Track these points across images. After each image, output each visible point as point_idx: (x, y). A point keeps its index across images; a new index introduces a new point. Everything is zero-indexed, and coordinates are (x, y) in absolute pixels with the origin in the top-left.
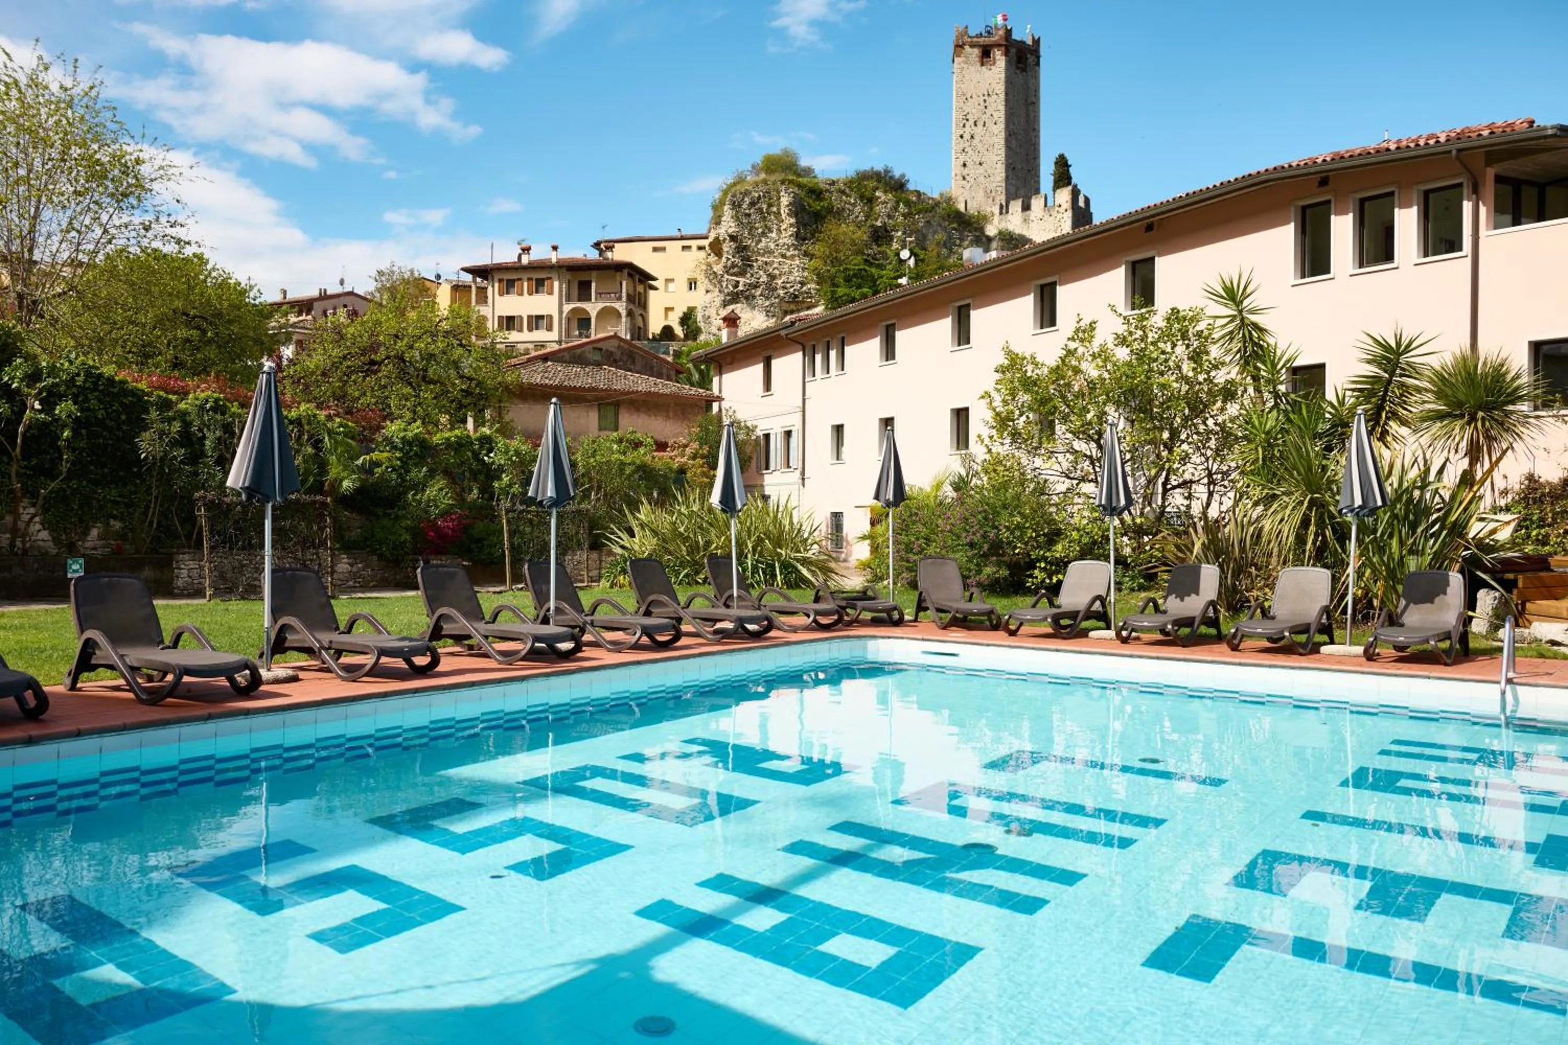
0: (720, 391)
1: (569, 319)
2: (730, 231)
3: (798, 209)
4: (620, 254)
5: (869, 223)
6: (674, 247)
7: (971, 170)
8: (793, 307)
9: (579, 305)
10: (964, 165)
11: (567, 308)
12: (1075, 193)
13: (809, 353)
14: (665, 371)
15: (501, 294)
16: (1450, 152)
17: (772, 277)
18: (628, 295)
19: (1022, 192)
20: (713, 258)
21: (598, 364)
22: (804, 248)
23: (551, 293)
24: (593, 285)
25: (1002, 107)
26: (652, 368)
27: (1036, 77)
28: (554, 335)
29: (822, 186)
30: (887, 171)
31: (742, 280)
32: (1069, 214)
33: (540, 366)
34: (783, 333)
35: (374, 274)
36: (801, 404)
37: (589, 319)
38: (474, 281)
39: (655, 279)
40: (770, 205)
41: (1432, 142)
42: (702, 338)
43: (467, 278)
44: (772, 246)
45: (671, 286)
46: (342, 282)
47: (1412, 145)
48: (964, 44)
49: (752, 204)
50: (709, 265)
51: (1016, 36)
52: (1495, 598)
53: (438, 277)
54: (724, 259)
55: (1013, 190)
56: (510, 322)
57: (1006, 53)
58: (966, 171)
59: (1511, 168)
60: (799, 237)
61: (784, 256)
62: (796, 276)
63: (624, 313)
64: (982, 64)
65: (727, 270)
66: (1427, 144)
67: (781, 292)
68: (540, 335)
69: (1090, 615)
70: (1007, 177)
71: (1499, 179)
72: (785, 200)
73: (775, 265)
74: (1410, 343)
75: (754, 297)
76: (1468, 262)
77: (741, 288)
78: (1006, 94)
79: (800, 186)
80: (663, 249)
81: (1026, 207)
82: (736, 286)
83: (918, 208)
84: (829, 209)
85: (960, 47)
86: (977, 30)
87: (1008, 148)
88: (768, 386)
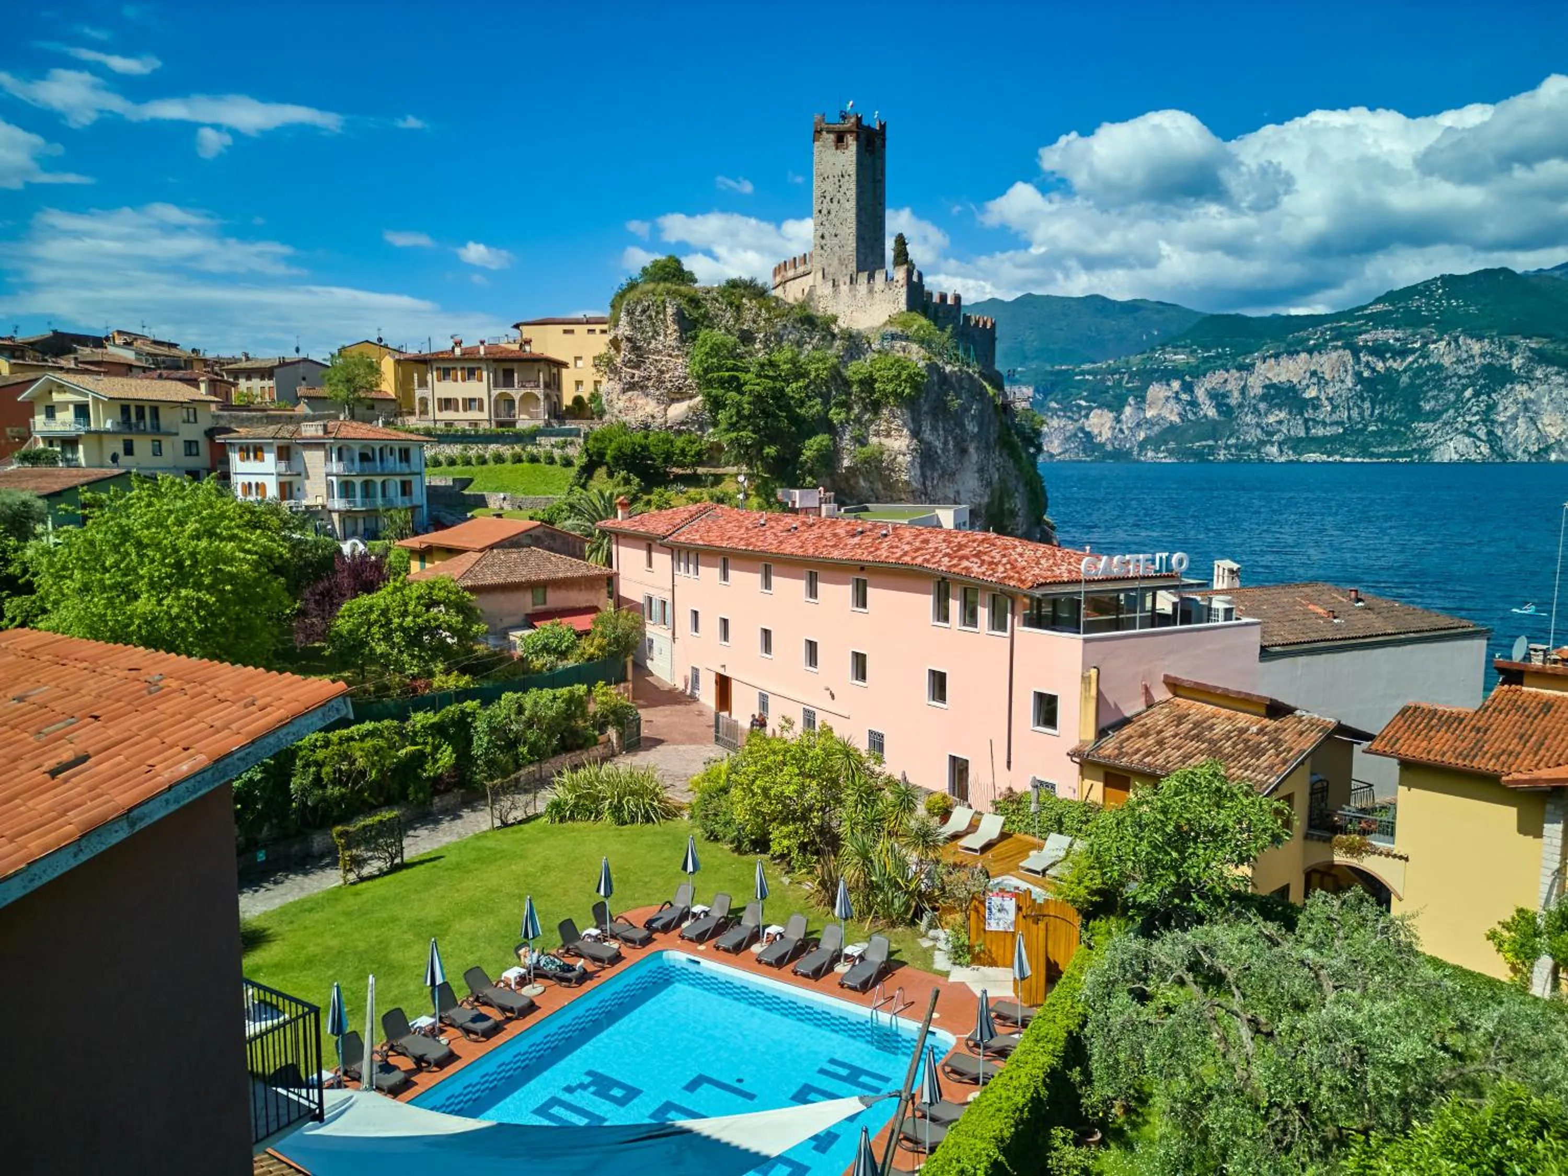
1: (496, 401)
2: (626, 333)
3: (680, 317)
4: (536, 347)
5: (737, 327)
6: (581, 330)
7: (828, 241)
8: (678, 396)
9: (504, 390)
10: (823, 237)
11: (495, 393)
12: (911, 269)
14: (577, 545)
15: (439, 380)
17: (662, 372)
18: (545, 381)
19: (869, 265)
20: (613, 351)
21: (530, 546)
22: (685, 348)
23: (481, 380)
24: (516, 375)
25: (853, 186)
26: (568, 544)
27: (883, 158)
28: (485, 415)
29: (700, 294)
30: (752, 280)
31: (637, 373)
32: (904, 289)
36: (671, 588)
37: (513, 401)
38: (416, 369)
40: (658, 313)
42: (607, 417)
44: (660, 347)
45: (580, 363)
46: (297, 350)
48: (822, 129)
49: (644, 312)
50: (609, 356)
51: (865, 122)
54: (622, 354)
55: (861, 261)
56: (447, 404)
57: (857, 139)
58: (824, 242)
60: (682, 340)
61: (670, 355)
62: (680, 372)
63: (542, 397)
64: (837, 148)
65: (624, 363)
67: (669, 384)
68: (473, 415)
70: (857, 249)
72: (670, 311)
73: (663, 363)
75: (647, 387)
77: (636, 379)
78: (858, 175)
79: (682, 296)
80: (572, 332)
81: (871, 277)
82: (632, 377)
83: (777, 312)
84: (705, 316)
85: (818, 132)
86: (833, 117)
87: (859, 222)
88: (650, 564)
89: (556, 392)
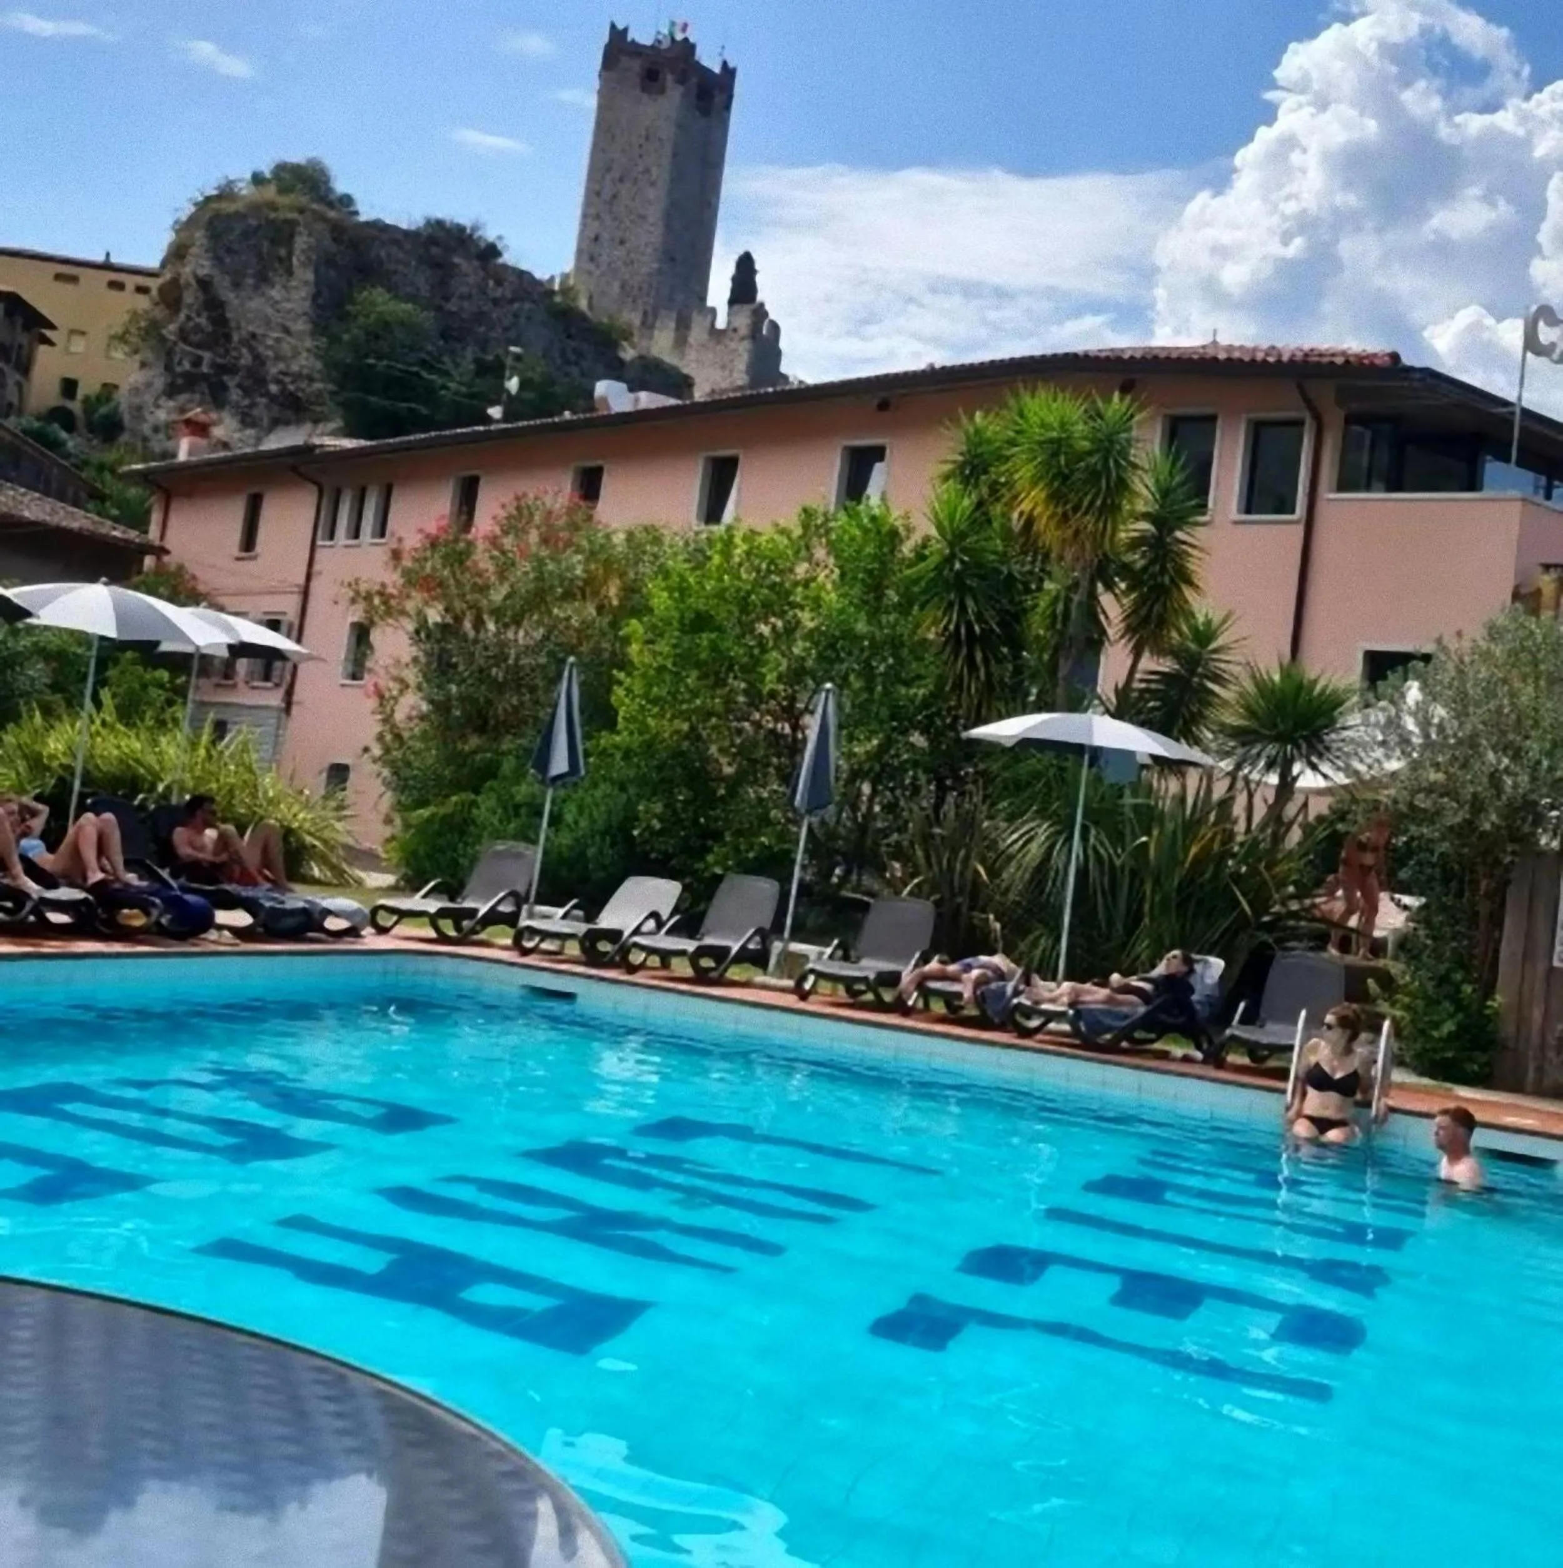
0: (162, 536)
2: (201, 273)
3: (324, 263)
6: (93, 279)
7: (606, 251)
8: (289, 413)
12: (759, 316)
17: (261, 360)
19: (680, 302)
20: (161, 311)
22: (323, 323)
25: (665, 161)
29: (366, 229)
30: (474, 228)
31: (207, 356)
32: (745, 347)
36: (301, 580)
39: (52, 327)
40: (276, 245)
44: (269, 309)
45: (78, 341)
48: (619, 53)
50: (153, 321)
51: (699, 57)
54: (182, 316)
55: (666, 295)
57: (683, 82)
60: (318, 304)
61: (287, 330)
62: (303, 365)
65: (183, 334)
67: (274, 388)
70: (660, 270)
72: (304, 242)
73: (270, 342)
75: (224, 388)
76: (1300, 530)
77: (205, 369)
78: (676, 143)
79: (327, 222)
80: (74, 279)
81: (683, 325)
82: (196, 365)
87: (668, 225)
88: (249, 542)
89: (18, 377)
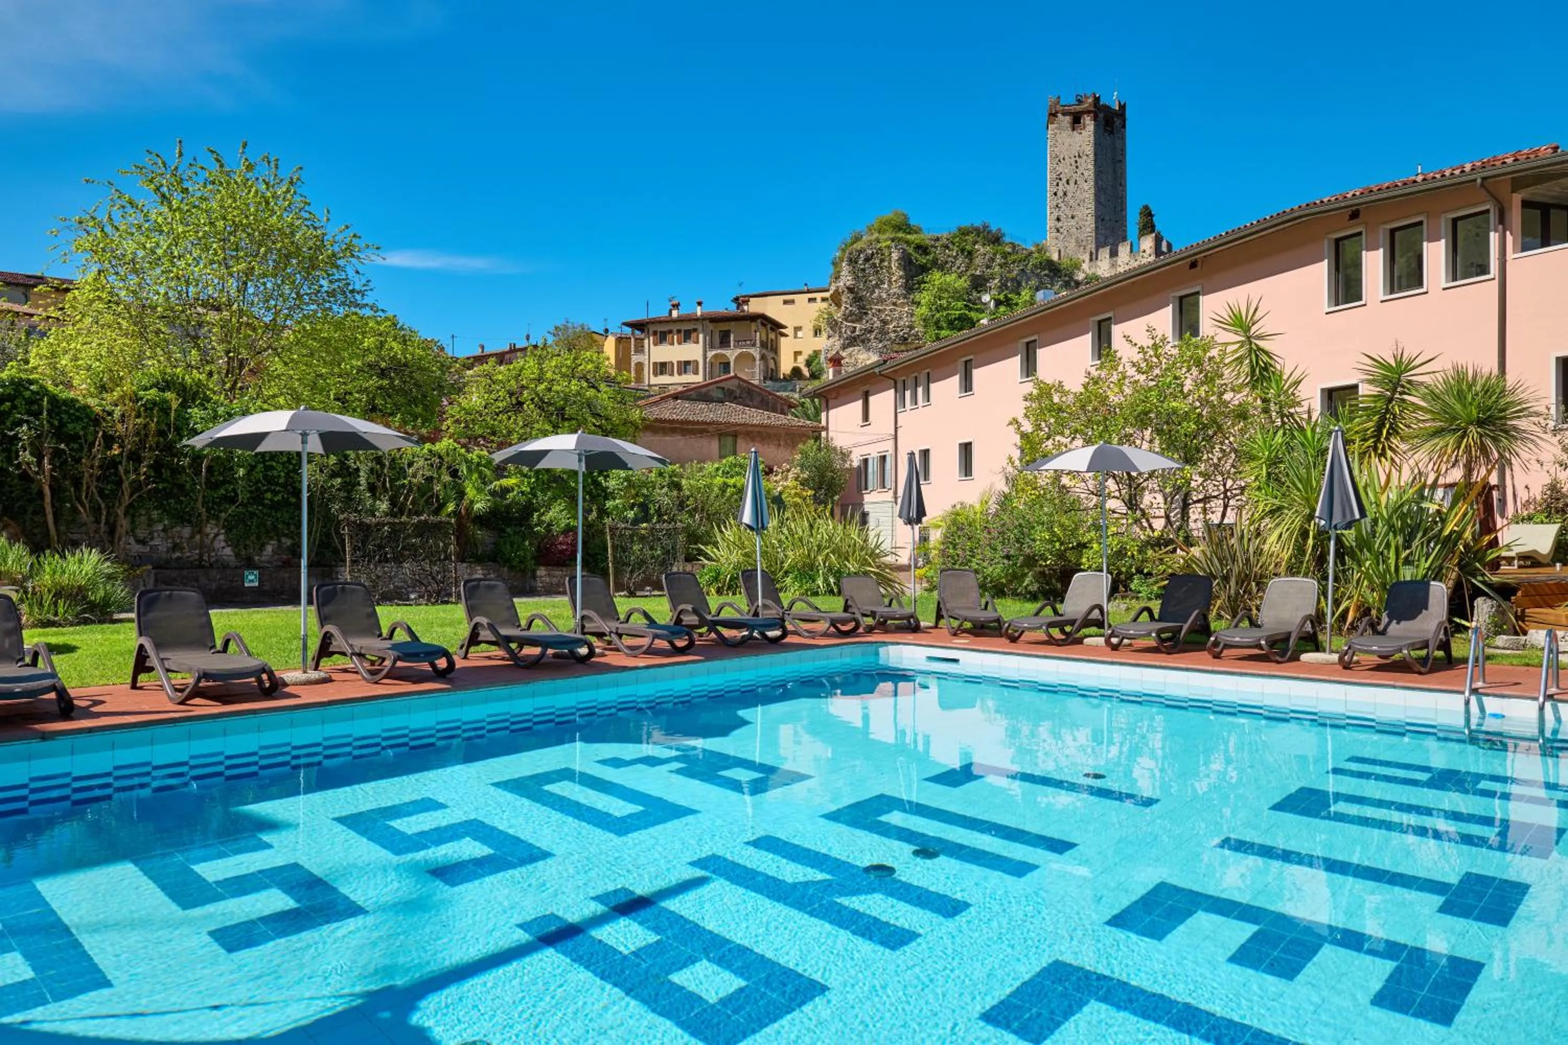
0: (828, 423)
1: (712, 364)
2: (848, 283)
3: (906, 262)
4: (755, 307)
5: (969, 273)
6: (801, 299)
7: (1065, 224)
8: (903, 348)
9: (719, 351)
10: (1058, 219)
11: (710, 354)
12: (1158, 240)
13: (900, 389)
14: (779, 406)
15: (655, 344)
16: (1475, 180)
17: (885, 322)
18: (761, 342)
19: (1111, 241)
20: (833, 308)
21: (722, 401)
22: (912, 297)
23: (697, 342)
24: (732, 334)
25: (1091, 167)
26: (767, 404)
27: (1123, 138)
28: (700, 378)
29: (927, 242)
30: (985, 227)
31: (858, 326)
32: (1153, 252)
33: (671, 403)
34: (877, 370)
35: (552, 330)
36: (893, 433)
37: (728, 364)
38: (633, 334)
39: (785, 327)
40: (882, 261)
41: (1457, 172)
43: (628, 330)
44: (884, 296)
45: (800, 334)
46: (528, 337)
47: (1438, 176)
48: (1057, 112)
49: (867, 260)
50: (830, 314)
51: (1103, 103)
52: (1492, 606)
53: (607, 331)
54: (843, 309)
55: (1102, 239)
56: (662, 368)
57: (1095, 119)
58: (1060, 224)
59: (1538, 192)
60: (907, 287)
61: (894, 304)
62: (905, 321)
63: (758, 357)
64: (1073, 129)
65: (846, 318)
66: (1452, 174)
67: (893, 335)
68: (688, 378)
69: (1087, 623)
70: (1097, 228)
71: (1526, 204)
72: (895, 256)
73: (887, 312)
74: (1410, 362)
75: (869, 340)
76: (1495, 285)
77: (857, 333)
78: (1096, 154)
79: (908, 243)
80: (792, 302)
81: (1114, 254)
82: (854, 332)
83: (1013, 257)
84: (935, 262)
85: (1053, 115)
86: (1068, 99)
87: (1098, 202)
88: (866, 417)
89: (772, 355)
